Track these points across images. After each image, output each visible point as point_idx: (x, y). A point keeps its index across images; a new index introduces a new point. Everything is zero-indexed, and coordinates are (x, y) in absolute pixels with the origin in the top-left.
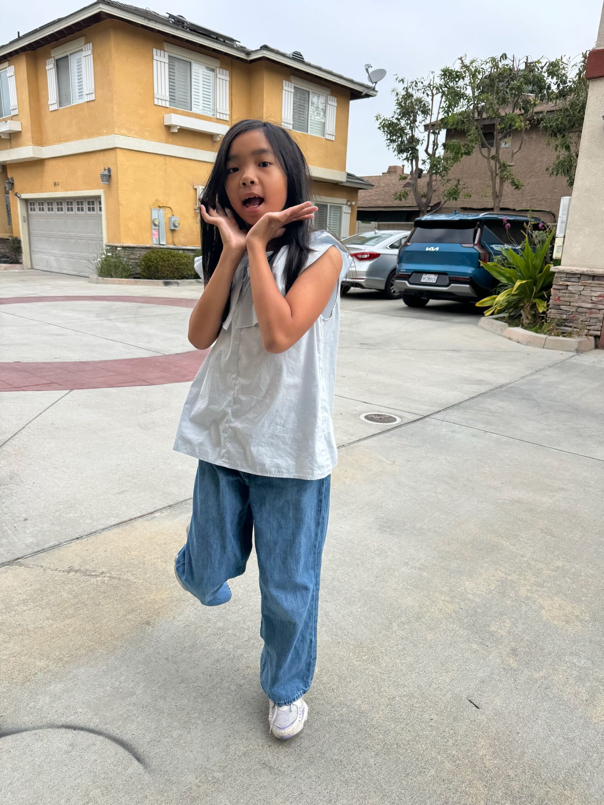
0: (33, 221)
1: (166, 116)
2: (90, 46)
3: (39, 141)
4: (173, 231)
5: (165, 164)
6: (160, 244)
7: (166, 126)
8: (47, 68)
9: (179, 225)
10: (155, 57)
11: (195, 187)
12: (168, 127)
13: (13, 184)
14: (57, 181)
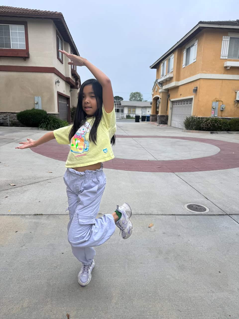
0: (173, 109)
1: (225, 63)
2: (197, 41)
3: (178, 80)
4: (222, 111)
5: (222, 83)
6: (214, 117)
7: (225, 67)
8: (184, 52)
9: (225, 108)
10: (223, 40)
11: (236, 92)
12: (226, 67)
13: (169, 96)
14: (181, 94)
